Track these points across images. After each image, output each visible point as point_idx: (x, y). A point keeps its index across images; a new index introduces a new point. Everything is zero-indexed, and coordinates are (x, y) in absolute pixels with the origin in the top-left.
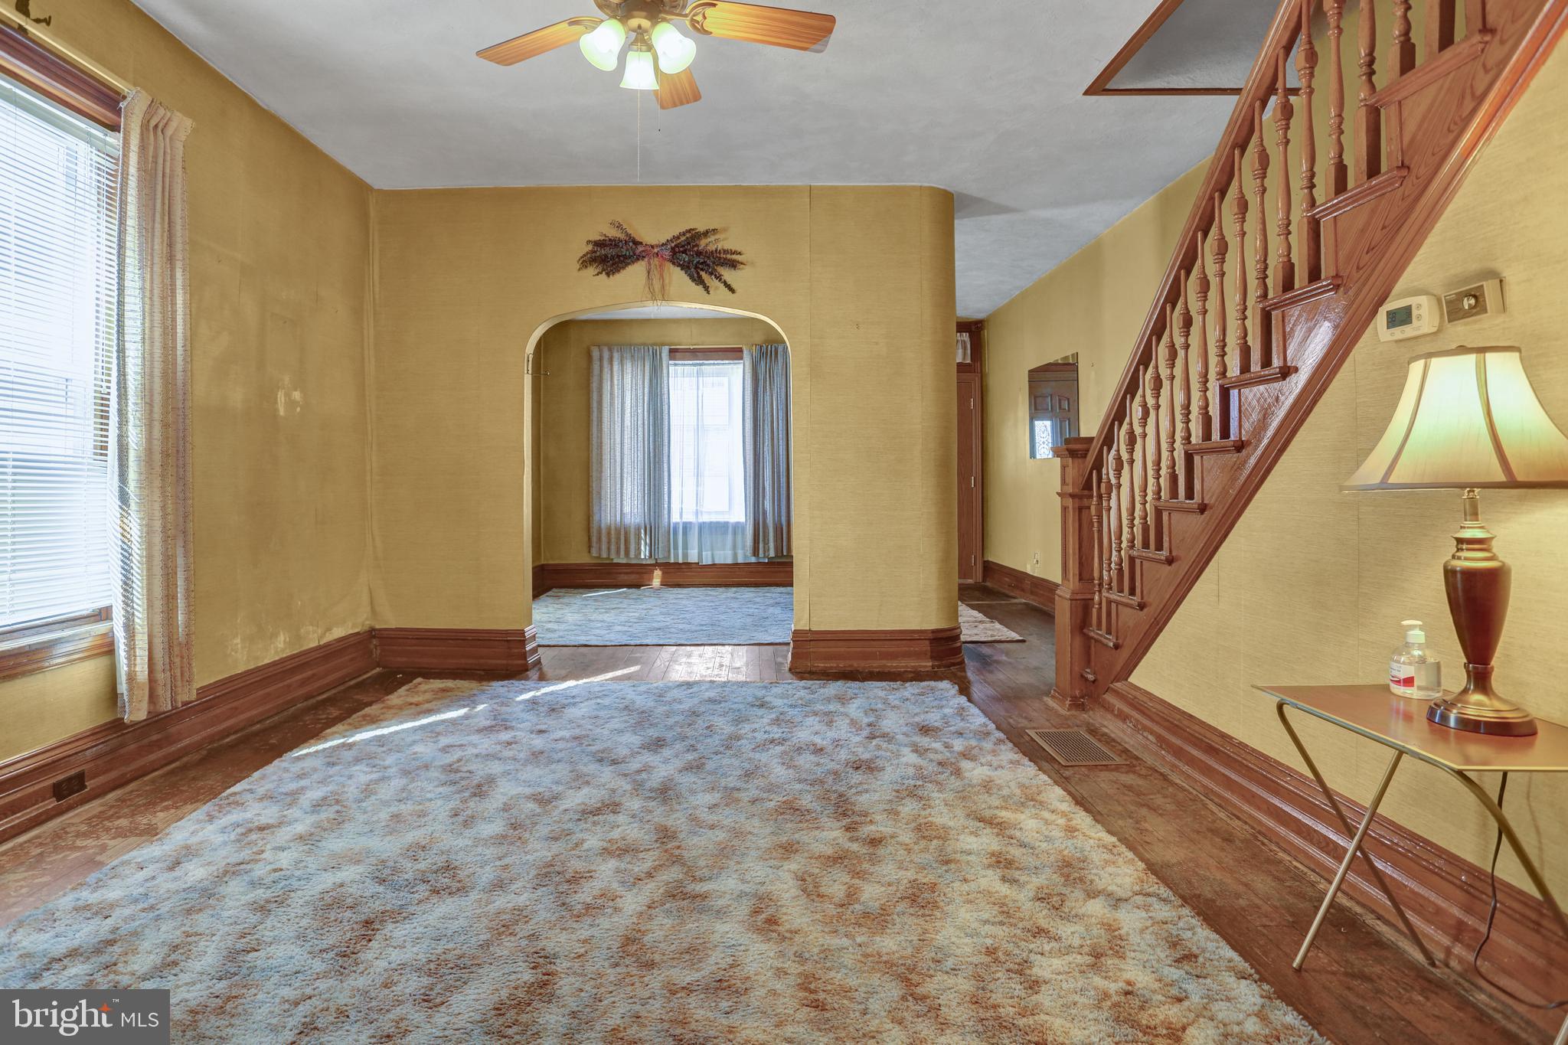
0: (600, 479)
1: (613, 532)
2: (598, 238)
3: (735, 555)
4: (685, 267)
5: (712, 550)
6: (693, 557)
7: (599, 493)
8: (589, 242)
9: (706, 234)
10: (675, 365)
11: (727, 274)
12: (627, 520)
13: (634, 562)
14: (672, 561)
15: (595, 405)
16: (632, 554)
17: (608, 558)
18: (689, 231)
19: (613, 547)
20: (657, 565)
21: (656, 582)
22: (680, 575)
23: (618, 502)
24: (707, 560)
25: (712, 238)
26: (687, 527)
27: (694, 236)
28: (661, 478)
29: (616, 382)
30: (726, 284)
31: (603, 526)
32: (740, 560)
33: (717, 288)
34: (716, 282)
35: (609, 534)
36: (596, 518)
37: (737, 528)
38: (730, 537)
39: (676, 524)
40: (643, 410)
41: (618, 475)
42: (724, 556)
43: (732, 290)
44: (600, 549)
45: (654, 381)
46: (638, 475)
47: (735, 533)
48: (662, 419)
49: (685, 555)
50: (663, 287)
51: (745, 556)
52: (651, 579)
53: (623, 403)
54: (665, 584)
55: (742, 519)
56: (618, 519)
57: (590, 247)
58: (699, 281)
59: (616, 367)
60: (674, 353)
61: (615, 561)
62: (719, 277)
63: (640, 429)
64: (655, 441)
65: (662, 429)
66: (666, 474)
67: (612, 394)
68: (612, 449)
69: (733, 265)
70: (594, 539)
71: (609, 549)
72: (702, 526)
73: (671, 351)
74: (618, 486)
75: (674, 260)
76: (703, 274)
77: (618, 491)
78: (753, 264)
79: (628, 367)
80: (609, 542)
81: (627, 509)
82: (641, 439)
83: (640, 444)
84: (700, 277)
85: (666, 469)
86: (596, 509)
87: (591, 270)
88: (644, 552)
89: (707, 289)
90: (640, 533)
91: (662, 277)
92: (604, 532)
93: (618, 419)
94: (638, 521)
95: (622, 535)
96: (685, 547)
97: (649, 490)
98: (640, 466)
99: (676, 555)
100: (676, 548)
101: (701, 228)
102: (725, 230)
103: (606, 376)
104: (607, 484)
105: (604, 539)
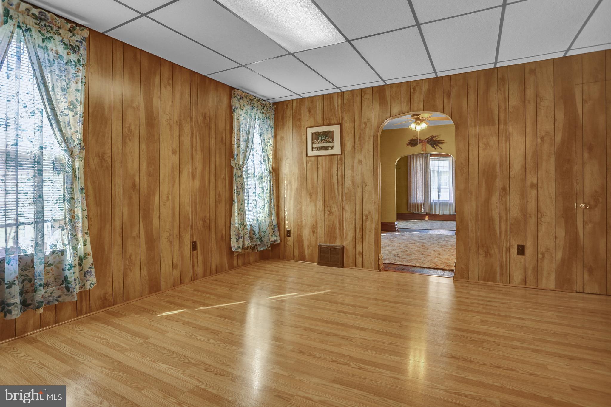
0: (410, 190)
1: (414, 205)
2: (411, 139)
3: (450, 212)
4: (431, 144)
5: (443, 210)
6: (437, 213)
7: (410, 194)
8: (409, 140)
9: (435, 137)
10: (432, 158)
11: (440, 145)
12: (418, 202)
13: (420, 213)
14: (431, 213)
15: (409, 170)
16: (419, 211)
17: (413, 212)
18: (431, 136)
19: (414, 209)
20: (427, 214)
21: (427, 219)
22: (433, 217)
23: (416, 197)
24: (441, 213)
25: (437, 138)
26: (435, 204)
27: (432, 137)
28: (428, 190)
29: (415, 164)
30: (440, 147)
31: (411, 203)
32: (451, 214)
33: (438, 149)
34: (438, 147)
35: (413, 205)
36: (409, 201)
37: (450, 205)
38: (448, 207)
39: (432, 203)
40: (423, 172)
41: (416, 189)
42: (447, 212)
43: (442, 149)
44: (410, 209)
45: (426, 163)
46: (421, 189)
47: (450, 206)
48: (428, 174)
49: (435, 212)
50: (425, 149)
51: (453, 213)
52: (425, 218)
53: (417, 169)
54: (429, 219)
55: (452, 202)
56: (416, 201)
57: (409, 141)
58: (434, 147)
59: (415, 160)
60: (432, 155)
61: (415, 213)
62: (438, 146)
63: (422, 177)
64: (426, 180)
65: (428, 177)
66: (429, 189)
67: (414, 167)
68: (414, 182)
69: (442, 143)
70: (409, 207)
71: (413, 209)
72: (440, 204)
73: (431, 155)
74: (416, 192)
75: (428, 143)
76: (435, 146)
77: (416, 194)
78: (446, 143)
79: (418, 159)
80: (413, 208)
81: (418, 199)
82: (422, 179)
83: (422, 181)
84: (434, 146)
85: (429, 188)
86: (409, 198)
87: (409, 146)
88: (423, 210)
89: (435, 149)
90: (422, 205)
91: (425, 147)
92: (412, 205)
93: (415, 174)
94: (421, 202)
95: (417, 206)
96: (435, 209)
97: (424, 193)
98: (422, 187)
99: (432, 212)
100: (432, 210)
101: (434, 135)
102: (440, 135)
103: (412, 162)
104: (412, 192)
105: (412, 207)
